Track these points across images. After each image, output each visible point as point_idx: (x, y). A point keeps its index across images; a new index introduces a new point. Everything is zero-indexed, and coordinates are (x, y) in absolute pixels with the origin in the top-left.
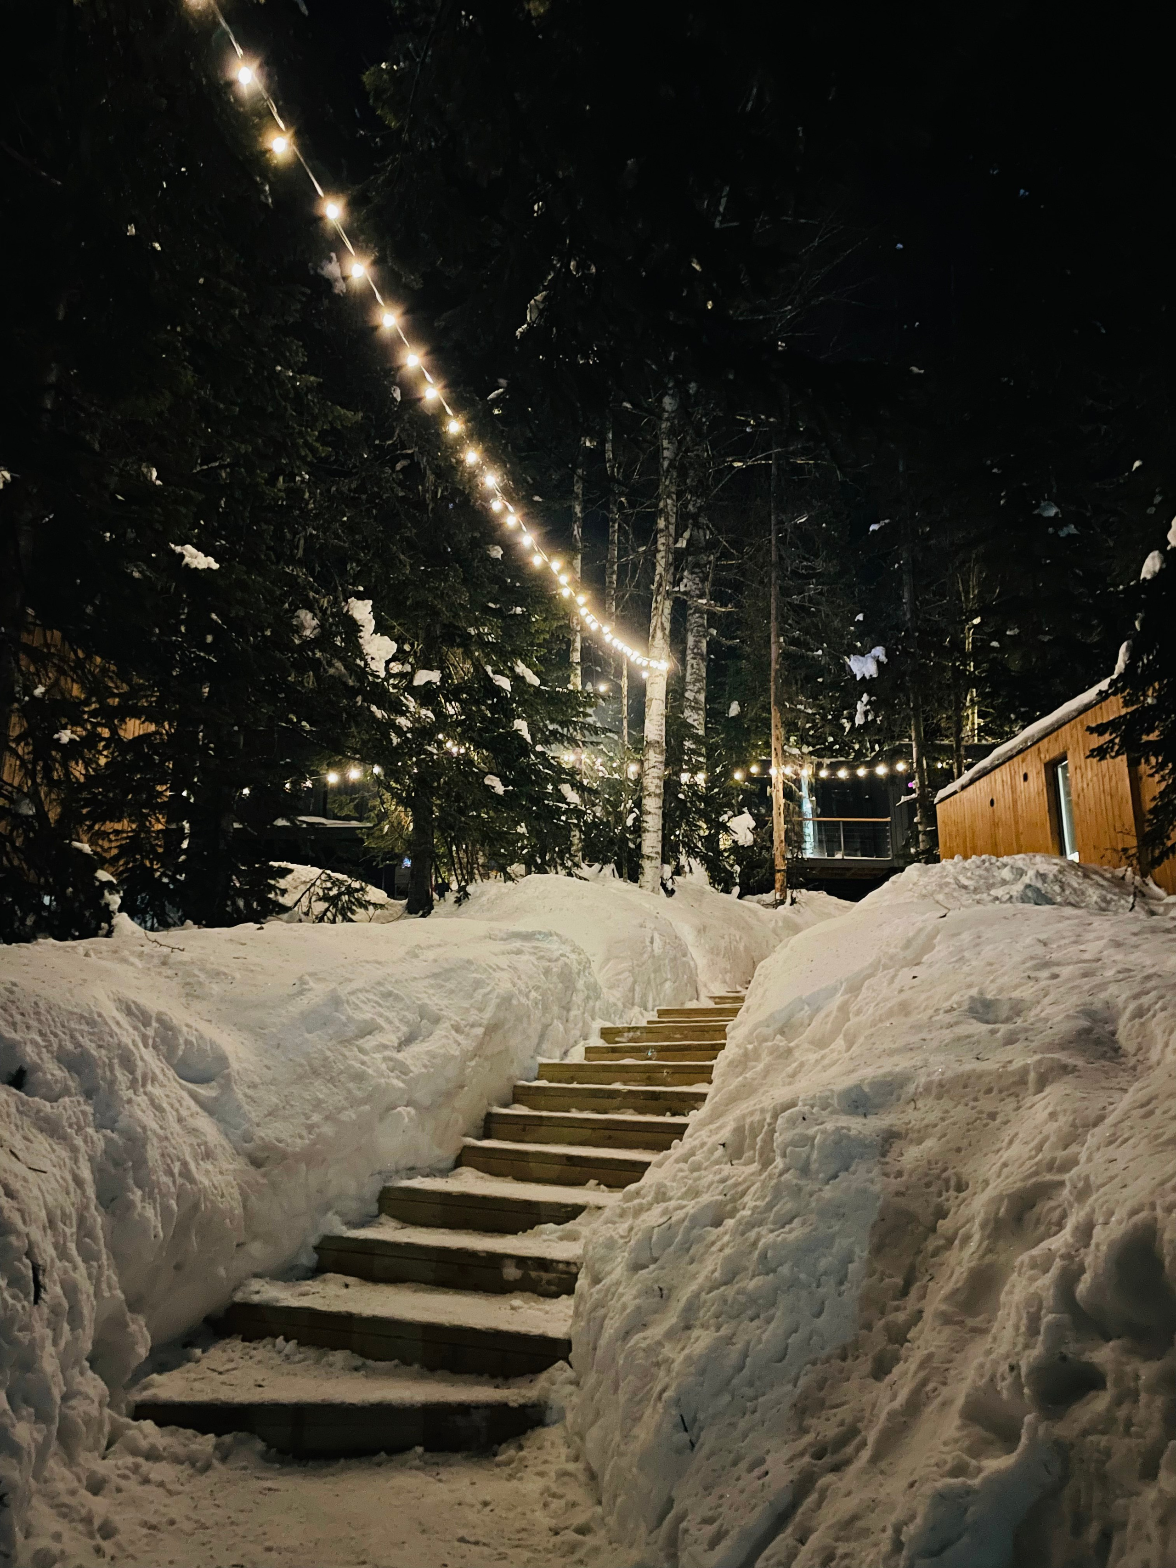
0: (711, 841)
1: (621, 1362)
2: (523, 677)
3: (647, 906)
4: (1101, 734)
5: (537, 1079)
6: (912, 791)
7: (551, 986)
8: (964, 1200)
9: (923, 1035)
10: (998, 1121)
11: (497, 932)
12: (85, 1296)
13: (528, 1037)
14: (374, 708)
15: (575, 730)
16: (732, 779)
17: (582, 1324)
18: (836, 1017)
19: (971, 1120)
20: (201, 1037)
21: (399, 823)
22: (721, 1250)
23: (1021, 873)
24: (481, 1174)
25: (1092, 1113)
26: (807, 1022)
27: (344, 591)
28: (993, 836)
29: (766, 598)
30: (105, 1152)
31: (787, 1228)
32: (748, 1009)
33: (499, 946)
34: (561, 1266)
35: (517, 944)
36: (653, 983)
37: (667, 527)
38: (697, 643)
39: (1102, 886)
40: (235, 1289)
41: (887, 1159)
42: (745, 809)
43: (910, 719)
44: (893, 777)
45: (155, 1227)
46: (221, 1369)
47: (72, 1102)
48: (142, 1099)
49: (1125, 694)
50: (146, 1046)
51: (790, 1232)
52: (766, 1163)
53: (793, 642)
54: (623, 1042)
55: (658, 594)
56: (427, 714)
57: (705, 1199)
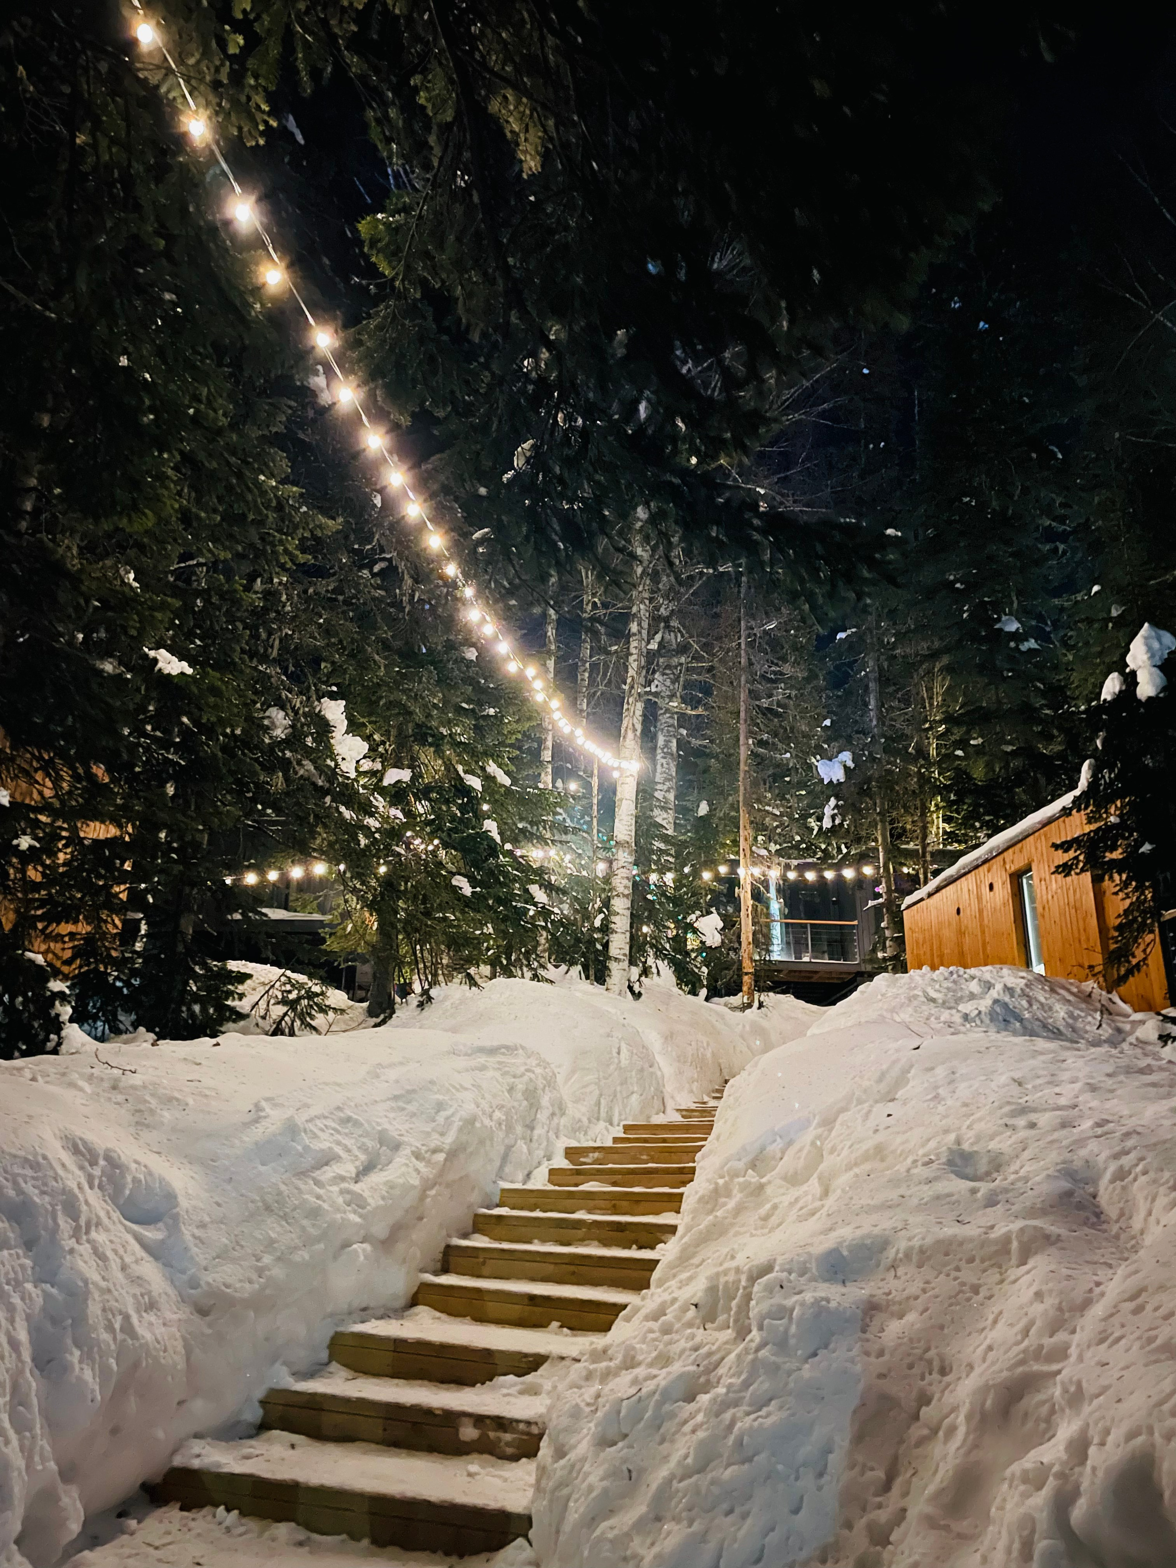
0: (679, 942)
1: (586, 1553)
2: (494, 777)
3: (613, 1011)
4: (1066, 851)
5: (498, 1206)
6: (879, 896)
7: (516, 1104)
8: (948, 1385)
9: (902, 1191)
10: (981, 1295)
11: (461, 1047)
12: (15, 1474)
13: (491, 1161)
14: (342, 809)
15: (545, 828)
16: (701, 878)
17: (545, 1503)
18: (809, 1152)
19: (953, 1294)
20: (150, 1174)
21: (363, 922)
22: (694, 1431)
23: (988, 986)
24: (438, 1314)
25: (1078, 1295)
26: (779, 1155)
27: (317, 690)
28: (960, 944)
29: (735, 700)
30: (44, 1309)
31: (763, 1412)
32: (718, 1138)
33: (462, 1062)
34: (522, 1426)
35: (482, 1059)
36: (618, 1095)
37: (640, 632)
38: (667, 744)
39: (1069, 1001)
40: (175, 1452)
41: (868, 1335)
42: (713, 909)
43: (876, 825)
44: (860, 881)
45: (93, 1391)
46: (157, 1544)
47: (11, 1255)
48: (85, 1249)
49: (1088, 811)
50: (91, 1187)
51: (766, 1417)
52: (742, 1333)
53: (761, 743)
54: (589, 1162)
55: (630, 695)
56: (396, 813)
57: (677, 1368)
